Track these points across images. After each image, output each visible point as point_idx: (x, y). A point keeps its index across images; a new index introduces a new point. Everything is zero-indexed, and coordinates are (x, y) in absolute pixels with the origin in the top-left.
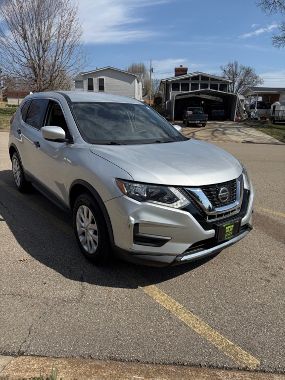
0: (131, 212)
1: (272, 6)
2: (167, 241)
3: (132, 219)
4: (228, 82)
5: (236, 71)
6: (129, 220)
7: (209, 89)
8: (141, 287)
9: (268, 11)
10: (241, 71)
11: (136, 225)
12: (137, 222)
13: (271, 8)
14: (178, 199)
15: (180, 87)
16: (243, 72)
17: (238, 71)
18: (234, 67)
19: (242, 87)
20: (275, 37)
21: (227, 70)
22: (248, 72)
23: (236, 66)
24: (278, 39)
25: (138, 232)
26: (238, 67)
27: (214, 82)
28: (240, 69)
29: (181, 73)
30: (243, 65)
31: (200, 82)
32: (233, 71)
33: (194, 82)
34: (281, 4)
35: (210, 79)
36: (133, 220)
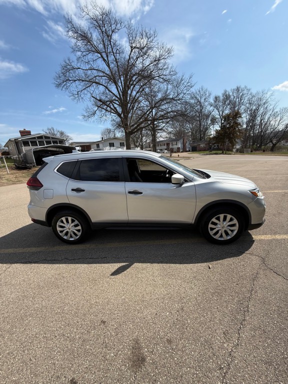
7: (52, 144)
10: (57, 133)
15: (30, 143)
16: (59, 133)
22: (62, 133)
23: (53, 130)
26: (55, 131)
27: (54, 140)
29: (26, 134)
30: (58, 129)
31: (44, 140)
33: (40, 140)
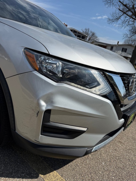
0: (42, 93)
1: (109, 4)
2: (82, 132)
3: (43, 103)
4: (86, 36)
5: (88, 33)
6: (39, 105)
8: (42, 176)
9: (107, 6)
10: (90, 33)
11: (48, 112)
12: (49, 108)
13: (108, 4)
14: (99, 84)
16: (91, 34)
17: (89, 33)
18: (88, 31)
19: (90, 41)
20: (109, 19)
21: (84, 31)
22: (93, 34)
24: (110, 19)
25: (49, 121)
26: (89, 31)
27: (79, 35)
28: (90, 32)
30: (92, 31)
32: (87, 32)
34: (113, 3)
35: (77, 33)
36: (44, 105)
